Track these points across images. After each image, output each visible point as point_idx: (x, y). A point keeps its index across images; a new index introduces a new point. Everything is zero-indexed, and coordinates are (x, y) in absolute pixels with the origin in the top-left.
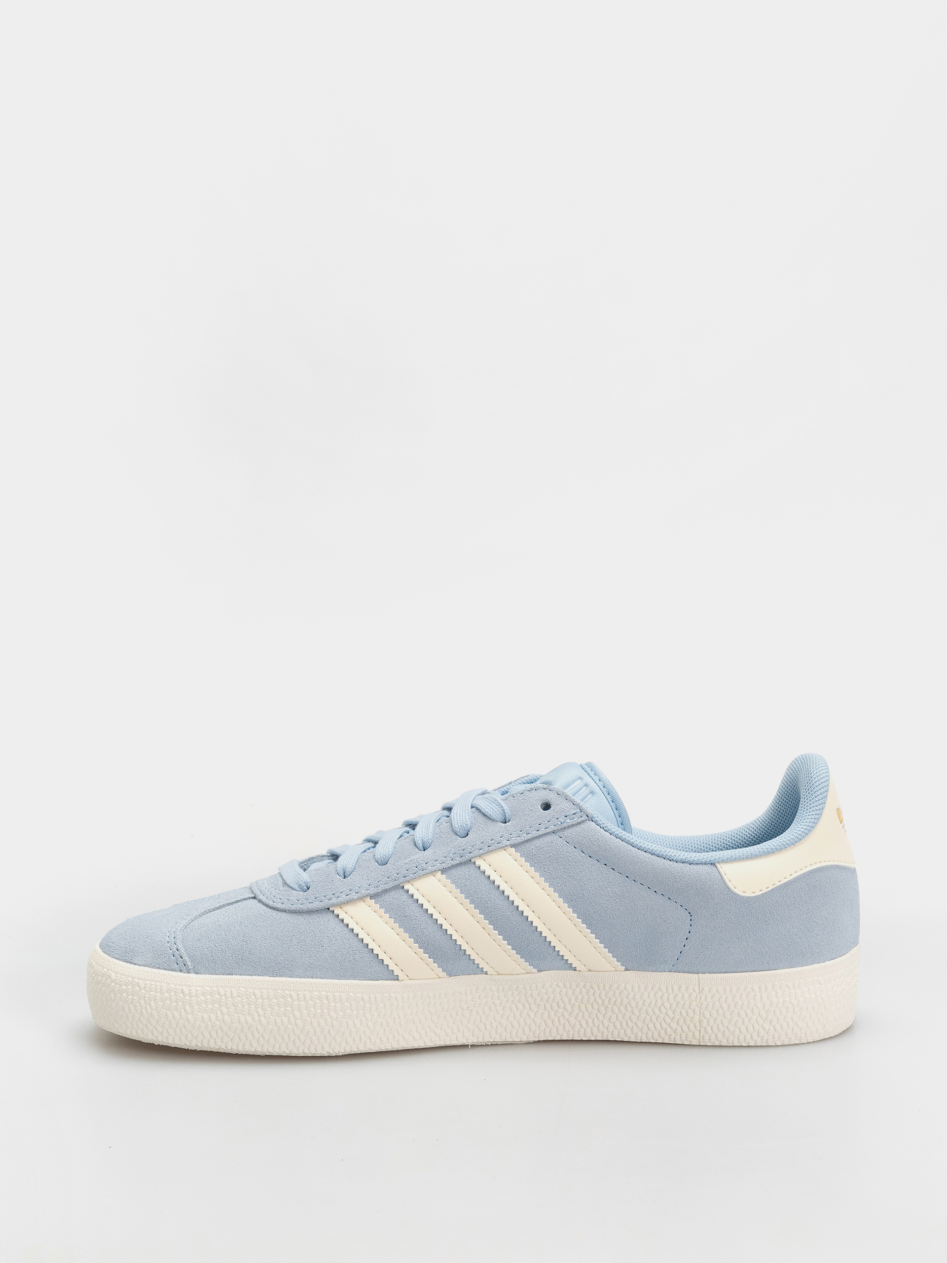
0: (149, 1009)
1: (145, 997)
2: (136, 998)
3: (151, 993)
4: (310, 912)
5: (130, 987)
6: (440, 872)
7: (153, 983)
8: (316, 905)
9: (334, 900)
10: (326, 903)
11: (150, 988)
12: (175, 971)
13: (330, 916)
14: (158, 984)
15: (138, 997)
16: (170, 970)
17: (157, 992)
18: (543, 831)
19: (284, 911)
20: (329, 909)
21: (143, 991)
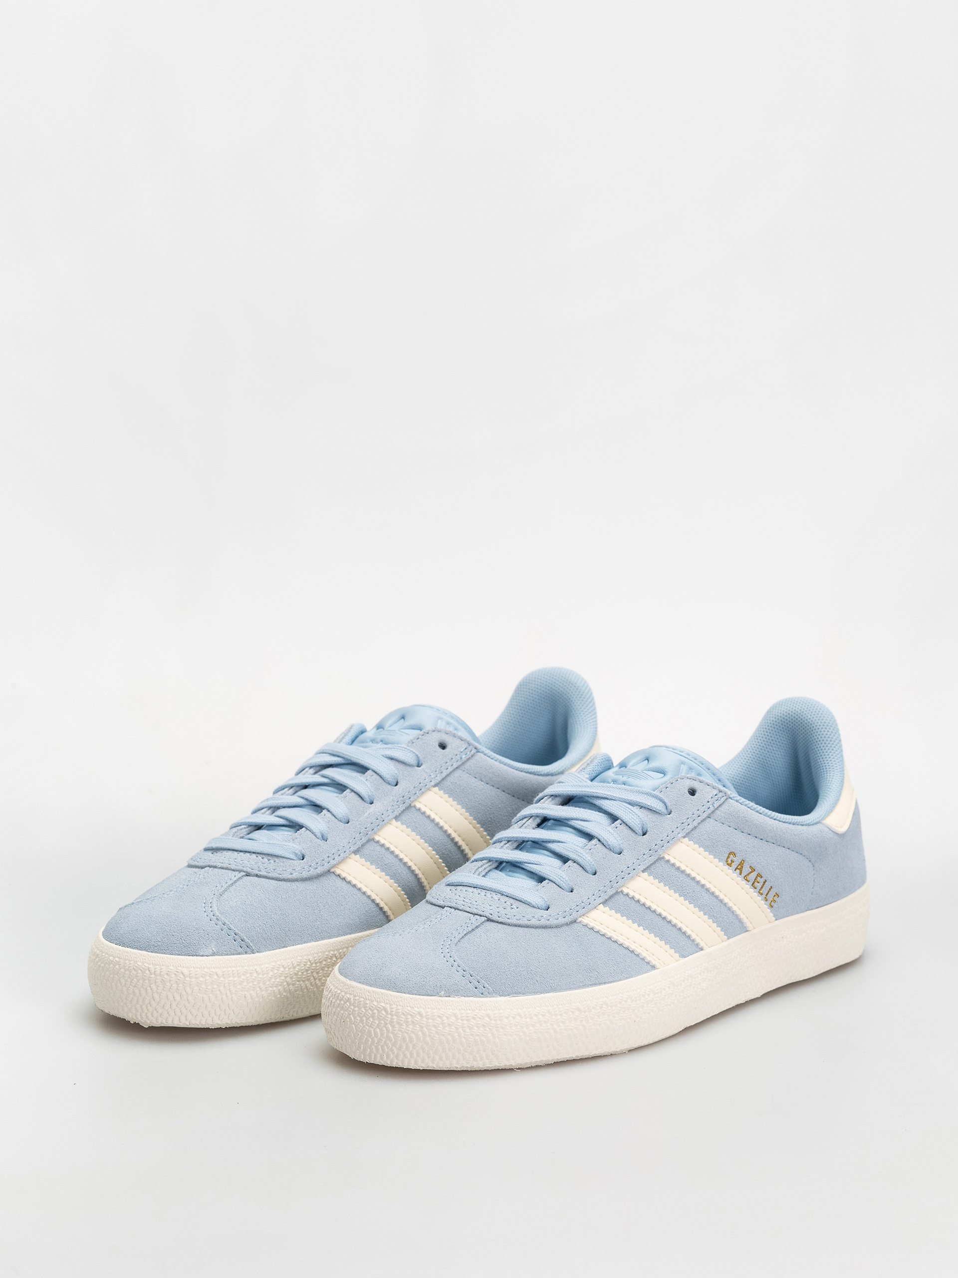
0: (229, 994)
1: (225, 984)
2: (215, 986)
3: (230, 979)
4: (318, 876)
5: (208, 978)
6: (394, 820)
7: (229, 969)
8: (320, 870)
9: (333, 862)
10: (326, 867)
11: (228, 974)
12: (242, 954)
13: (333, 877)
14: (234, 969)
15: (217, 985)
16: (237, 954)
17: (234, 977)
18: (450, 769)
19: (296, 880)
20: (329, 871)
21: (222, 979)
